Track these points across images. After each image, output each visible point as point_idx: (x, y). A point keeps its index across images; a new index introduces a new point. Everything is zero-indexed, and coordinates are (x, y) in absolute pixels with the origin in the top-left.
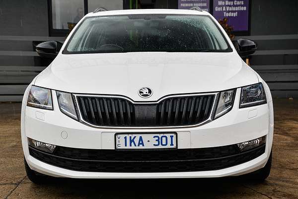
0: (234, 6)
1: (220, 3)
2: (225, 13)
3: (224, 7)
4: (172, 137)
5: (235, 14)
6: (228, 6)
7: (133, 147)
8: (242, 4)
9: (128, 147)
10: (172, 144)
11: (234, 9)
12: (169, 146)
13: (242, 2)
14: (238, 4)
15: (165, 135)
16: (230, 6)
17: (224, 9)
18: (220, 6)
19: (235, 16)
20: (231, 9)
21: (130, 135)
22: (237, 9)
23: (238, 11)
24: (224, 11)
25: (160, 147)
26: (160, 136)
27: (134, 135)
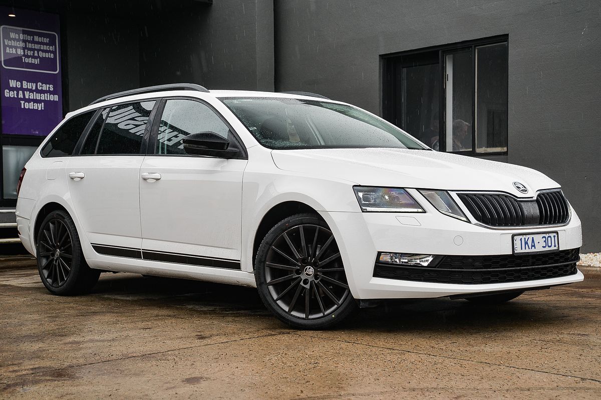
0: (37, 91)
1: (13, 83)
2: (22, 102)
3: (21, 92)
4: (554, 236)
5: (40, 107)
6: (27, 90)
7: (527, 250)
8: (52, 89)
9: (524, 251)
10: (555, 246)
11: (38, 96)
12: (553, 248)
13: (51, 86)
14: (44, 88)
15: (550, 235)
16: (31, 91)
17: (21, 96)
18: (12, 89)
19: (40, 109)
20: (32, 96)
21: (524, 236)
22: (43, 97)
23: (44, 101)
24: (21, 99)
25: (547, 249)
26: (547, 236)
27: (528, 236)
